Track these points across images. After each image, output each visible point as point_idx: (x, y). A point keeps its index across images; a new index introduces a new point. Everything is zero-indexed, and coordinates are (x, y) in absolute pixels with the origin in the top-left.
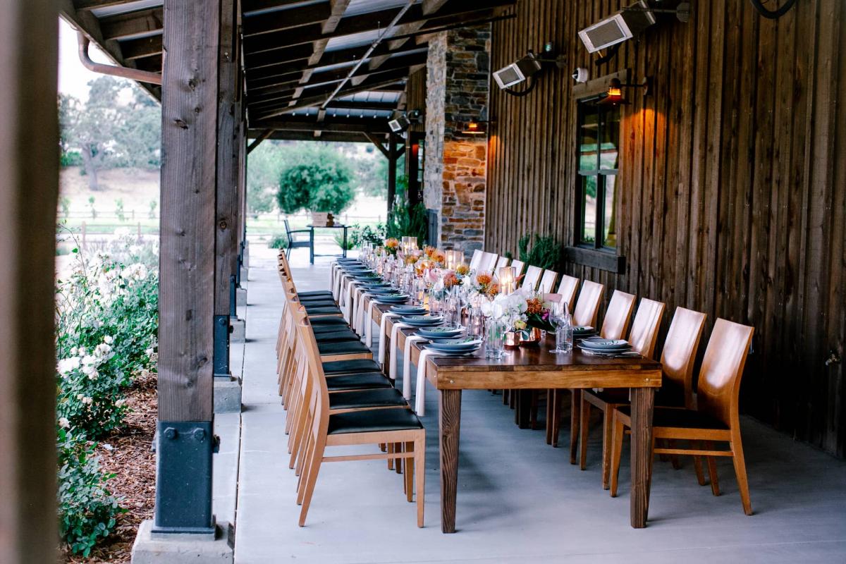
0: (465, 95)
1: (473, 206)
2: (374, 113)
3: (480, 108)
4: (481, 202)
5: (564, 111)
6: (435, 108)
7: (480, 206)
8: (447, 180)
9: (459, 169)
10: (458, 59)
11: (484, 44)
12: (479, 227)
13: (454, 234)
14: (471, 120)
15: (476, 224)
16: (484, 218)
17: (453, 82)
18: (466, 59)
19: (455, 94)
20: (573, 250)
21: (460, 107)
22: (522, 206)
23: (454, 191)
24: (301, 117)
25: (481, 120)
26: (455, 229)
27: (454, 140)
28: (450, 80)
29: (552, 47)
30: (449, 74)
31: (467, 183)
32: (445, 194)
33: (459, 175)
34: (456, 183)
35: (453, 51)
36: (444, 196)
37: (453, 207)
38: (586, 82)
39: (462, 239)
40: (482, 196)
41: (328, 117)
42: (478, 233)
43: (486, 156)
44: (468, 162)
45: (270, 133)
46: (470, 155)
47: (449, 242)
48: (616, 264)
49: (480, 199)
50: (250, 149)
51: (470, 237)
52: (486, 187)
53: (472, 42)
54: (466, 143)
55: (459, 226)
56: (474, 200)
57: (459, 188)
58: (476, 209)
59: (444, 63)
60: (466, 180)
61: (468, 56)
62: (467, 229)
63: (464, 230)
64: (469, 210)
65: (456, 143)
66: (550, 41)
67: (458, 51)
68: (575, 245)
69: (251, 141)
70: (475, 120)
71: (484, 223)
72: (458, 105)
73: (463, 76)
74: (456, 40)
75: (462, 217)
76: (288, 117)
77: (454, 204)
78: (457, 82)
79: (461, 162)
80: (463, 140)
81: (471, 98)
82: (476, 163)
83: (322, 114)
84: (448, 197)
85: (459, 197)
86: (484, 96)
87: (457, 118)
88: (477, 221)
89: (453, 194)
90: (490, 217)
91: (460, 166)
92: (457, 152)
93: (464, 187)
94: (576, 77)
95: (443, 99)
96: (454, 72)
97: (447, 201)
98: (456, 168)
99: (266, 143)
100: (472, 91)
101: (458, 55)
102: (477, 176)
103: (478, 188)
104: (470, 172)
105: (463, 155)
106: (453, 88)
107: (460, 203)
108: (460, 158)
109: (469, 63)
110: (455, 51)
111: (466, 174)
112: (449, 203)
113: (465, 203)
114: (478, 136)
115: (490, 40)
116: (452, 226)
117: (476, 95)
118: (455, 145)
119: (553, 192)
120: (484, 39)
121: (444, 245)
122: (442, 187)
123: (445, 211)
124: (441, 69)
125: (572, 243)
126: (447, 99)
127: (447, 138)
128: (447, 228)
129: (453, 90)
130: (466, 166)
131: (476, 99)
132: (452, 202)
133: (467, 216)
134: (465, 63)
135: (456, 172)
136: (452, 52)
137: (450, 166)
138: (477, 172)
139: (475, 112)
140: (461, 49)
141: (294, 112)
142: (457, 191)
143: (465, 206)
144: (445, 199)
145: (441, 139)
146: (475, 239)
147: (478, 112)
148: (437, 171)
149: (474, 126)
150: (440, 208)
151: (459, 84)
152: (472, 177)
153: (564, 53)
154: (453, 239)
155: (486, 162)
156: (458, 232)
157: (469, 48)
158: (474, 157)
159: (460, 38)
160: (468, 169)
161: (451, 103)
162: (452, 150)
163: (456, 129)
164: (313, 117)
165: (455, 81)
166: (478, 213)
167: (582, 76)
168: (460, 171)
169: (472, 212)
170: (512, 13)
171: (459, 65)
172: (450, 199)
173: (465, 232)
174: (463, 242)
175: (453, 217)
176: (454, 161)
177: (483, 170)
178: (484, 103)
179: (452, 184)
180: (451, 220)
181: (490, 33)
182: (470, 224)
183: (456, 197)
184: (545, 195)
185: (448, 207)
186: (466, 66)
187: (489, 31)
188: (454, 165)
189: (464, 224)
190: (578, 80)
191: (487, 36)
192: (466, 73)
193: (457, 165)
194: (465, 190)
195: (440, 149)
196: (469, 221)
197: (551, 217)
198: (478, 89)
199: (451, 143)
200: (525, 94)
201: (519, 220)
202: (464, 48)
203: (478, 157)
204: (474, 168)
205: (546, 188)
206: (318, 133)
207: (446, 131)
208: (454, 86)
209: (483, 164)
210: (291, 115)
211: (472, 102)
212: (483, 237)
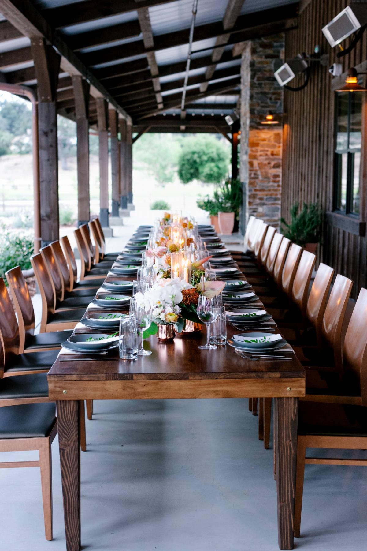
0: (264, 94)
1: (272, 179)
2: (212, 112)
3: (277, 103)
4: (278, 176)
5: (327, 102)
6: (245, 104)
7: (277, 179)
8: (252, 160)
9: (261, 151)
10: (259, 65)
11: (279, 52)
12: (277, 195)
13: (258, 201)
14: (268, 113)
15: (275, 193)
16: (280, 188)
17: (255, 84)
18: (265, 65)
19: (257, 93)
20: (330, 215)
21: (262, 103)
22: (302, 178)
23: (257, 168)
24: (169, 117)
25: (278, 112)
26: (259, 197)
27: (257, 129)
28: (253, 82)
29: (319, 48)
30: (252, 77)
31: (266, 162)
32: (250, 170)
33: (261, 155)
34: (259, 162)
35: (255, 59)
36: (250, 172)
37: (257, 180)
38: (340, 76)
39: (264, 204)
40: (279, 171)
41: (189, 116)
42: (276, 199)
43: (281, 141)
44: (268, 146)
45: (148, 129)
46: (269, 140)
47: (254, 207)
48: (357, 228)
49: (277, 174)
50: (134, 140)
51: (270, 202)
52: (281, 164)
53: (270, 52)
54: (266, 131)
55: (263, 195)
56: (273, 174)
57: (261, 165)
58: (274, 182)
59: (249, 69)
60: (266, 159)
61: (267, 63)
62: (268, 197)
63: (265, 197)
64: (269, 182)
65: (257, 131)
66: (319, 44)
67: (259, 60)
68: (333, 211)
69: (135, 135)
70: (271, 113)
71: (280, 192)
72: (260, 102)
73: (264, 79)
74: (258, 50)
75: (264, 188)
76: (160, 117)
77: (257, 178)
78: (259, 84)
79: (262, 146)
80: (264, 129)
81: (269, 96)
82: (274, 146)
83: (183, 114)
84: (253, 173)
85: (262, 173)
86: (279, 94)
87: (259, 112)
88: (276, 190)
89: (256, 171)
90: (283, 187)
91: (262, 149)
92: (260, 138)
93: (265, 165)
94: (332, 71)
95: (248, 98)
96: (257, 76)
97: (253, 176)
98: (259, 150)
99: (146, 136)
100: (270, 90)
101: (259, 63)
102: (275, 157)
103: (276, 166)
104: (269, 153)
105: (264, 140)
106: (256, 89)
107: (262, 176)
108: (262, 143)
109: (268, 68)
110: (256, 59)
111: (267, 155)
112: (253, 178)
113: (266, 177)
114: (275, 125)
115: (283, 50)
116: (256, 195)
117: (273, 94)
118: (258, 133)
119: (319, 167)
120: (279, 48)
121: (250, 209)
122: (248, 166)
123: (251, 184)
124: (247, 75)
125: (331, 209)
126: (252, 97)
127: (252, 127)
128: (253, 196)
129: (256, 90)
130: (266, 149)
131: (273, 97)
132: (256, 176)
133: (267, 187)
134: (265, 69)
135: (259, 153)
136: (254, 61)
137: (254, 149)
138: (275, 153)
139: (273, 106)
140: (261, 57)
141: (164, 113)
142: (260, 168)
143: (266, 180)
144: (250, 175)
145: (248, 129)
146: (274, 204)
147: (275, 107)
148: (246, 153)
149: (270, 117)
150: (247, 182)
151: (260, 85)
152: (271, 157)
153: (327, 53)
154: (257, 204)
155: (281, 145)
156: (261, 199)
157: (267, 57)
158: (272, 141)
159: (261, 49)
160: (267, 151)
161: (254, 100)
162: (255, 136)
163: (258, 120)
164: (178, 116)
165: (257, 82)
166: (276, 184)
167: (336, 70)
168: (262, 153)
169: (271, 184)
170: (296, 24)
171: (260, 70)
172: (255, 174)
173: (267, 199)
174: (265, 207)
175: (258, 188)
176: (257, 145)
177: (279, 151)
178: (279, 99)
179: (256, 163)
180: (256, 190)
181: (284, 44)
182: (270, 193)
183: (259, 173)
184: (315, 170)
185: (253, 180)
186: (265, 71)
187: (282, 42)
188: (257, 148)
189: (265, 193)
190: (334, 74)
191: (281, 46)
192: (266, 76)
193: (259, 148)
194: (266, 167)
195: (247, 136)
196: (269, 190)
197: (318, 189)
198: (275, 89)
199: (255, 132)
200: (303, 87)
201: (300, 190)
202: (264, 57)
203: (276, 141)
204: (272, 150)
205: (316, 164)
206: (183, 127)
207: (251, 122)
208: (256, 87)
209: (279, 147)
210: (162, 116)
211: (271, 99)
212: (280, 202)
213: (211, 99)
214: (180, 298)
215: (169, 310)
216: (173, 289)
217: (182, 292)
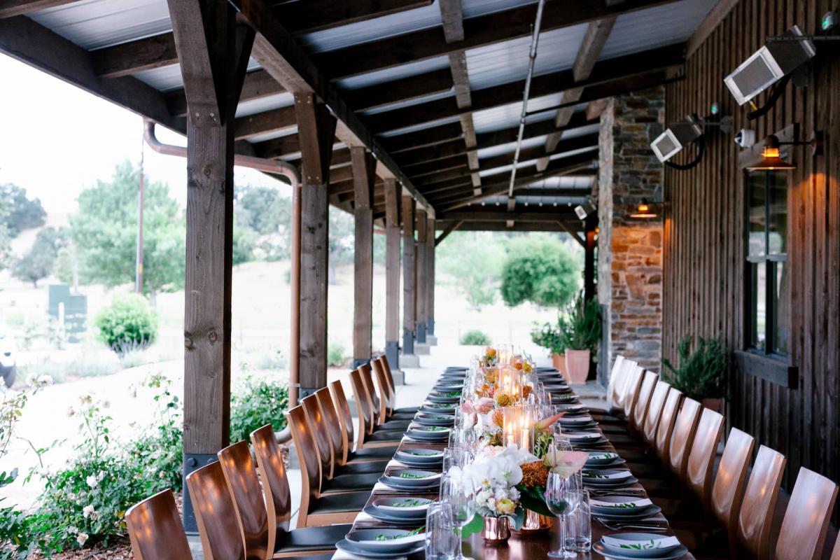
0: (636, 173)
1: (647, 300)
2: (554, 200)
3: (654, 187)
4: (657, 296)
5: (732, 185)
6: (606, 189)
7: (656, 300)
8: (616, 271)
9: (630, 258)
10: (625, 132)
11: (656, 114)
12: (655, 324)
13: (626, 333)
14: (641, 202)
15: (652, 321)
16: (661, 314)
17: (621, 159)
18: (636, 133)
19: (624, 173)
20: (741, 357)
21: (631, 187)
22: (694, 300)
23: (625, 283)
24: (490, 208)
25: (655, 201)
26: (627, 326)
27: (624, 225)
28: (618, 157)
29: (718, 108)
30: (616, 150)
31: (639, 274)
32: (614, 287)
33: (630, 264)
34: (627, 274)
35: (621, 123)
36: (614, 289)
37: (624, 302)
38: (752, 148)
39: (636, 338)
40: (658, 288)
41: (519, 207)
42: (654, 331)
43: (662, 243)
44: (641, 250)
45: (459, 224)
46: (643, 242)
47: (621, 342)
48: (785, 376)
49: (656, 292)
50: (437, 241)
51: (644, 336)
52: (662, 278)
53: (643, 113)
54: (638, 228)
55: (633, 323)
56: (648, 293)
57: (630, 279)
58: (652, 304)
59: (612, 137)
60: (638, 270)
61: (639, 129)
62: (642, 327)
63: (637, 328)
64: (643, 304)
65: (624, 228)
66: (718, 101)
67: (627, 124)
68: (745, 349)
69: (438, 234)
70: (645, 202)
71: (661, 320)
72: (628, 185)
73: (633, 152)
74: (624, 111)
75: (635, 313)
76: (477, 208)
77: (625, 298)
78: (626, 159)
79: (632, 251)
80: (634, 225)
81: (643, 177)
82: (650, 251)
83: (511, 204)
84: (618, 290)
85: (631, 290)
86: (658, 174)
87: (627, 200)
88: (653, 317)
89: (624, 287)
90: (665, 311)
91: (632, 255)
92: (628, 238)
93: (637, 279)
94: (740, 141)
95: (611, 179)
96: (623, 148)
97: (618, 295)
98: (627, 257)
99: (454, 235)
100: (644, 168)
101: (627, 129)
102: (652, 266)
103: (653, 280)
104: (643, 261)
105: (635, 242)
106: (622, 166)
107: (632, 296)
108: (631, 246)
109: (640, 137)
110: (623, 123)
111: (639, 264)
112: (619, 298)
113: (639, 297)
114: (651, 219)
115: (663, 109)
116: (624, 323)
117: (649, 173)
118: (625, 231)
119: (722, 283)
120: (657, 109)
121: (614, 345)
122: (611, 279)
123: (615, 306)
124: (609, 146)
125: (742, 346)
126: (615, 179)
127: (616, 223)
128: (615, 326)
129: (622, 168)
130: (639, 255)
131: (649, 178)
132: (624, 296)
133: (641, 312)
134: (636, 138)
135: (627, 262)
136: (619, 126)
137: (620, 255)
138: (652, 261)
139: (647, 192)
140: (630, 121)
141: (483, 202)
142: (629, 283)
143: (638, 301)
144: (614, 293)
145: (610, 224)
146: (651, 338)
147: (651, 193)
148: (608, 260)
149: (644, 208)
150: (609, 303)
151: (628, 160)
152: (645, 266)
153: (730, 114)
154: (625, 338)
155: (661, 249)
156: (631, 330)
157: (639, 120)
158: (648, 244)
159: (629, 109)
160: (640, 258)
161: (620, 183)
162: (622, 236)
163: (626, 213)
164: (503, 207)
165: (624, 157)
166: (654, 308)
167: (746, 139)
168: (631, 261)
169: (646, 307)
170: (682, 74)
171: (628, 139)
172: (621, 292)
173: (640, 330)
174: (637, 342)
175: (626, 313)
176: (625, 249)
177: (659, 258)
178: (657, 182)
179: (622, 275)
180: (623, 317)
181: (664, 101)
182: (645, 321)
183: (627, 290)
184: (715, 288)
185: (618, 302)
186: (635, 140)
187: (662, 98)
188: (624, 253)
189: (638, 320)
190: (742, 144)
191: (660, 105)
192: (637, 148)
193: (628, 254)
194: (638, 282)
195: (609, 236)
196: (644, 317)
197: (721, 315)
198: (651, 166)
199: (621, 229)
200: (694, 164)
201: (691, 316)
202: (633, 120)
203: (653, 244)
204: (648, 256)
205: (716, 279)
206: (510, 223)
207: (614, 215)
208: (622, 164)
209: (658, 252)
210: (480, 205)
211: (644, 181)
212: (660, 335)
213: (553, 181)
214: (519, 477)
215: (501, 494)
216: (508, 462)
217: (521, 467)
